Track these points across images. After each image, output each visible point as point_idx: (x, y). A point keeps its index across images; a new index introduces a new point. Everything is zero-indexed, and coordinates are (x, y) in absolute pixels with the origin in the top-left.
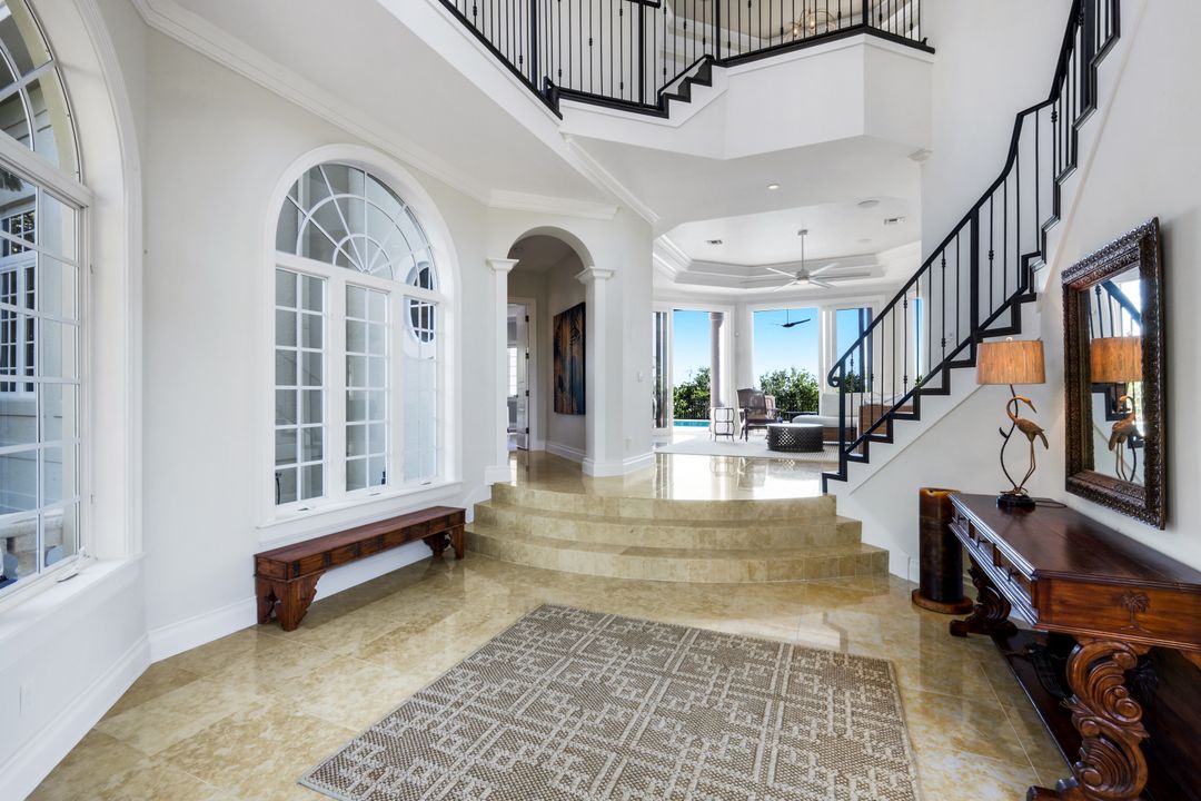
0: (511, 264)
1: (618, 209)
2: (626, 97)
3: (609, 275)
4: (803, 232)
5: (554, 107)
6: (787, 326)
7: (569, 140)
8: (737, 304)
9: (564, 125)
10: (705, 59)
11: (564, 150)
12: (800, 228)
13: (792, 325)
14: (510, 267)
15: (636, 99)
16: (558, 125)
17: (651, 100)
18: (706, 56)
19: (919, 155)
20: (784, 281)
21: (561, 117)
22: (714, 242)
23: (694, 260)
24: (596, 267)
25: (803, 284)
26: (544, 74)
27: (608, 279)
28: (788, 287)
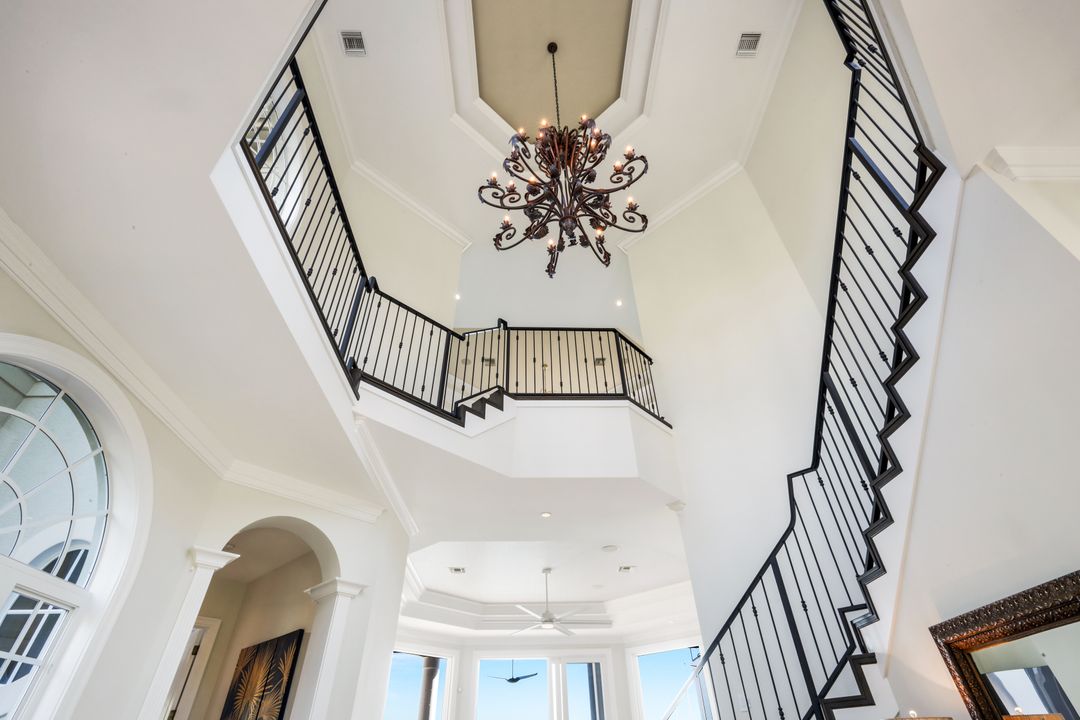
0: (223, 560)
1: (384, 511)
2: (426, 399)
3: (356, 592)
4: (547, 570)
5: (354, 385)
6: (513, 680)
7: (360, 422)
8: (463, 647)
9: (360, 406)
10: (497, 389)
11: (352, 431)
12: (546, 566)
13: (518, 679)
14: (221, 564)
15: (435, 403)
16: (353, 405)
17: (448, 408)
18: (498, 386)
19: (675, 505)
20: (530, 622)
21: (358, 397)
22: (457, 570)
23: (428, 589)
24: (341, 579)
25: (549, 629)
26: (351, 355)
27: (353, 597)
28: (529, 632)
